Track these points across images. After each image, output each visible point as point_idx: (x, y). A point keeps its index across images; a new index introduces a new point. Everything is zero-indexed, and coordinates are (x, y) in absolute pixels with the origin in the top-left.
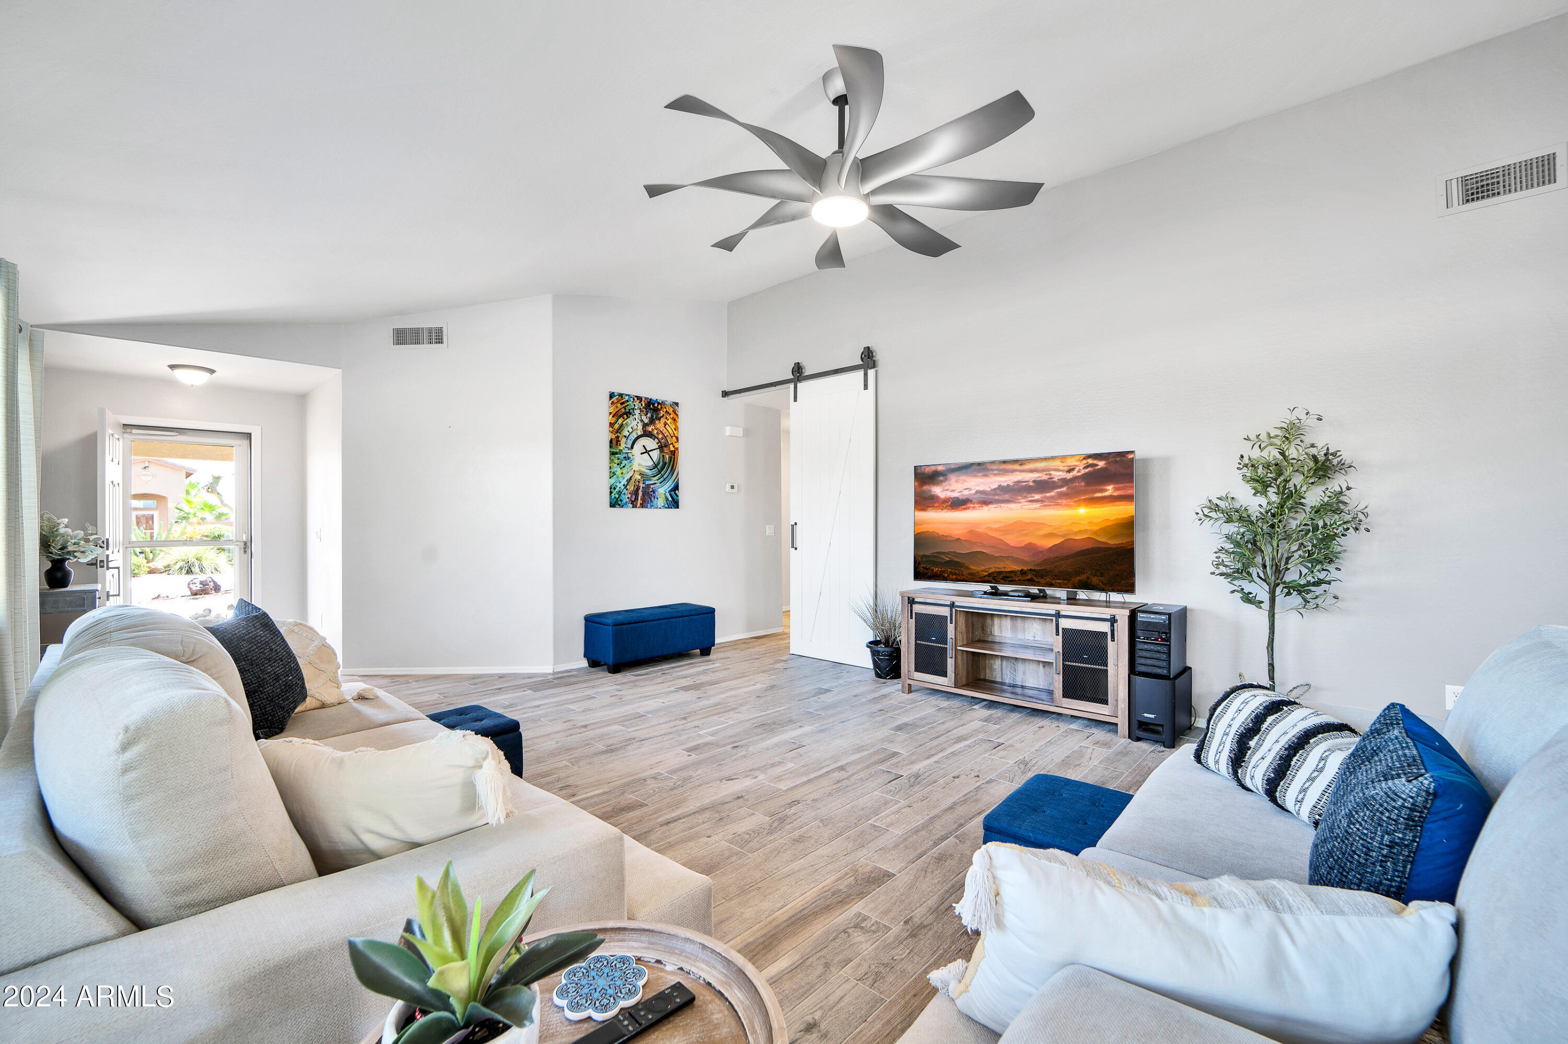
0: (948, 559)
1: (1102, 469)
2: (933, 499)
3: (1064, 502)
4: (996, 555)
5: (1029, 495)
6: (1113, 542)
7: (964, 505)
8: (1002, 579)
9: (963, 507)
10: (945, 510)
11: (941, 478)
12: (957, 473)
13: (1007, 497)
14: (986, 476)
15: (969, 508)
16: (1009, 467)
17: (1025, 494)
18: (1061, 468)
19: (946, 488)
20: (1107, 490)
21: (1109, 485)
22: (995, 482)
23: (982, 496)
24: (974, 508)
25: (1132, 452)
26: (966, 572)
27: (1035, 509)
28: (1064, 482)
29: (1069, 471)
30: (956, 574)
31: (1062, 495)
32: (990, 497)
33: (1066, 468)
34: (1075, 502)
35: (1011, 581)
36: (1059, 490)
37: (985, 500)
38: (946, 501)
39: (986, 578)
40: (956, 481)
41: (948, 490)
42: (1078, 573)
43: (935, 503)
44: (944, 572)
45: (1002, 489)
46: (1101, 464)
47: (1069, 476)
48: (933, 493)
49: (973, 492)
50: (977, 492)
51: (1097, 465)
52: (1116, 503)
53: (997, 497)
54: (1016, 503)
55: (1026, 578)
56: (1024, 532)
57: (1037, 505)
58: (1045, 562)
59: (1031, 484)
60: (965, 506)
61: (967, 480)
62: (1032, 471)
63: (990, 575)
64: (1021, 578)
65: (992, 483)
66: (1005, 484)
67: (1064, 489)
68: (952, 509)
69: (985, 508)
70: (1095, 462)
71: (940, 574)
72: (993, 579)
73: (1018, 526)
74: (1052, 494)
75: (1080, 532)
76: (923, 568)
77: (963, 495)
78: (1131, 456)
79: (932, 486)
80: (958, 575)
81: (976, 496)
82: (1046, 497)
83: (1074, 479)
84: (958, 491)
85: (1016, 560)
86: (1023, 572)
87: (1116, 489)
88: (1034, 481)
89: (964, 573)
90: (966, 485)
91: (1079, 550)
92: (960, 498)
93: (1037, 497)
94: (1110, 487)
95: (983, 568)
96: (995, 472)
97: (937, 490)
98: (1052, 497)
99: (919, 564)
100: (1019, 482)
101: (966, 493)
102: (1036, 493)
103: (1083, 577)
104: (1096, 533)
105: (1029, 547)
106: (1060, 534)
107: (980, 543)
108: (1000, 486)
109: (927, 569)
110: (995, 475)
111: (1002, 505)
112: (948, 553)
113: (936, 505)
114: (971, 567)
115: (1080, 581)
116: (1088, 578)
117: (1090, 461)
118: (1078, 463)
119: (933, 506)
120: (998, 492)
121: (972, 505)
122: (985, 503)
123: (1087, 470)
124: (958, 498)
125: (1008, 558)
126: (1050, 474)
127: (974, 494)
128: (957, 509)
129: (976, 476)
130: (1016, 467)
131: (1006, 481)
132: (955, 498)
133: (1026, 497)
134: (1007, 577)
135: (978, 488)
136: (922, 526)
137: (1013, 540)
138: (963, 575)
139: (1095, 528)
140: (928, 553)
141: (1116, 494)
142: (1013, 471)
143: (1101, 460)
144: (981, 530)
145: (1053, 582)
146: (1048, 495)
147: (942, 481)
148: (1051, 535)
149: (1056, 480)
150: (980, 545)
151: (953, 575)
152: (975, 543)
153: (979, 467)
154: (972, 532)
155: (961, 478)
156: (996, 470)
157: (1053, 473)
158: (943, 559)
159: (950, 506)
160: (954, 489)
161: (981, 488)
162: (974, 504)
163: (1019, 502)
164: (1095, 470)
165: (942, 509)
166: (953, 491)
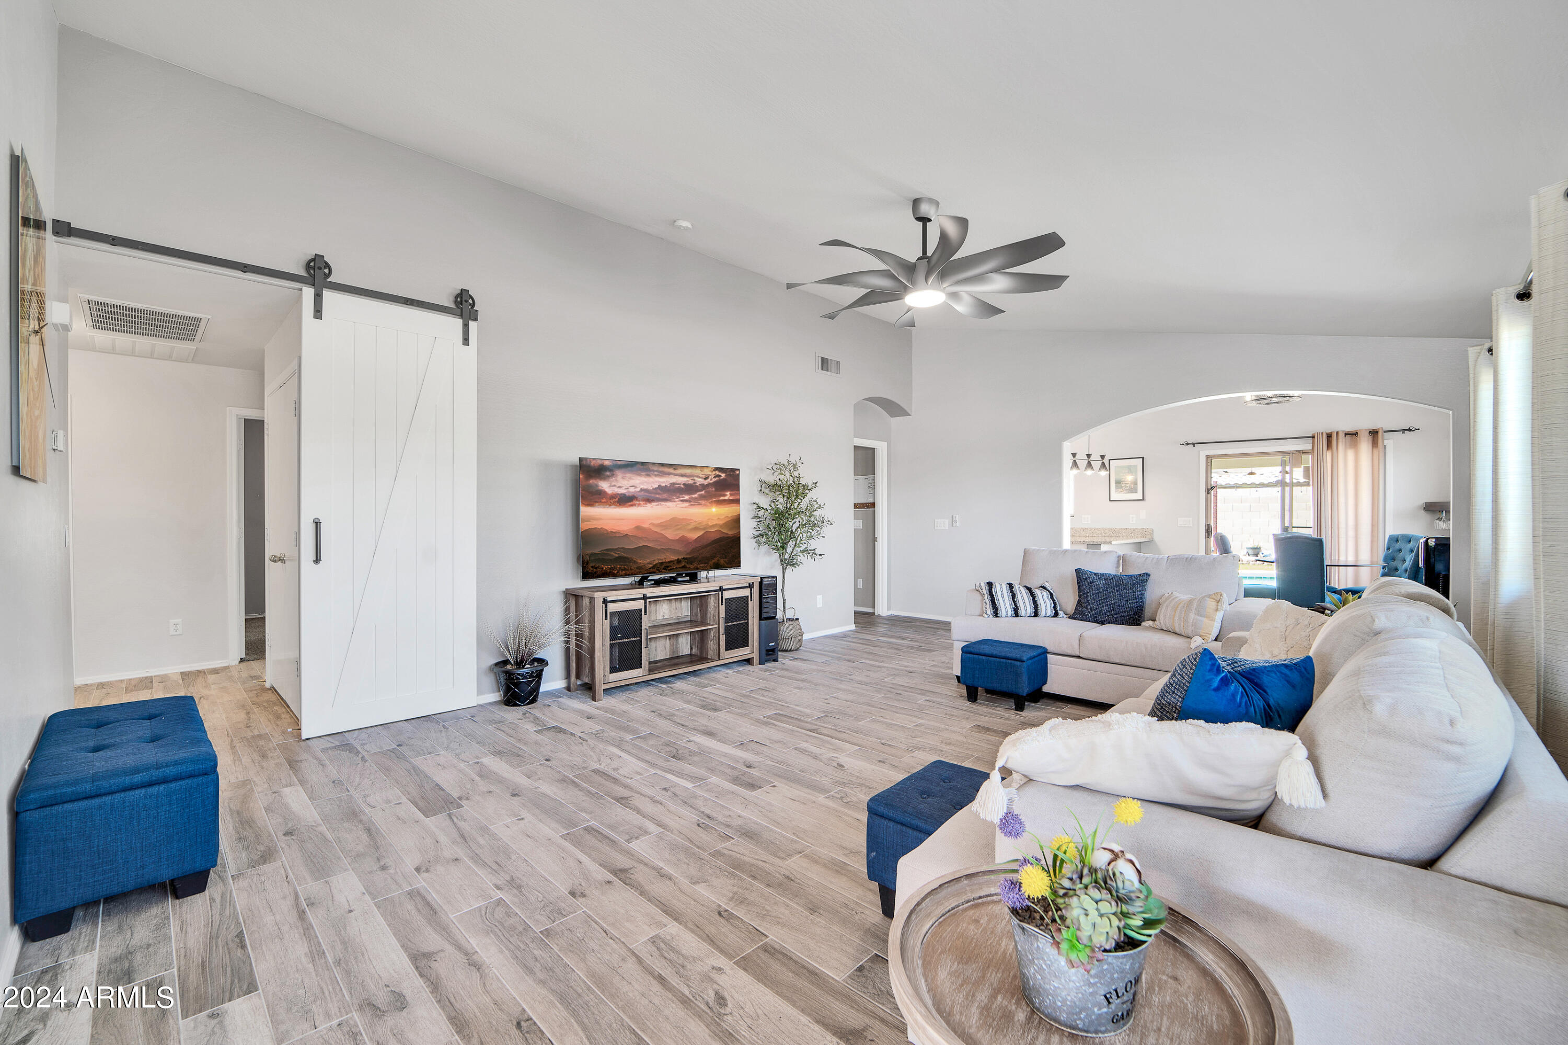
0: (617, 556)
1: (723, 479)
2: (600, 494)
3: (703, 502)
4: (659, 548)
5: (681, 496)
6: (731, 533)
7: (630, 502)
8: (664, 569)
9: (630, 503)
10: (613, 506)
11: (608, 473)
12: (623, 470)
13: (665, 496)
14: (648, 475)
15: (635, 505)
16: (666, 470)
17: (678, 495)
18: (701, 476)
19: (613, 484)
20: (726, 495)
21: (727, 491)
22: (656, 482)
23: (646, 494)
24: (639, 505)
25: (739, 469)
26: (634, 566)
27: (686, 507)
28: (703, 487)
29: (706, 478)
30: (625, 569)
31: (702, 497)
32: (653, 495)
33: (704, 476)
34: (710, 503)
35: (671, 569)
36: (700, 493)
37: (649, 497)
38: (613, 496)
39: (652, 570)
40: (623, 478)
41: (615, 486)
42: (713, 557)
43: (603, 499)
44: (613, 569)
45: (661, 489)
46: (723, 475)
47: (706, 482)
48: (600, 488)
49: (638, 489)
50: (642, 490)
51: (721, 476)
52: (732, 505)
53: (657, 496)
54: (672, 502)
55: (681, 566)
56: (679, 527)
57: (686, 504)
58: (693, 551)
59: (682, 486)
60: (632, 503)
61: (633, 478)
62: (682, 475)
63: (654, 566)
64: (678, 566)
65: (653, 482)
66: (664, 485)
67: (703, 492)
68: (620, 505)
69: (649, 505)
70: (720, 474)
71: (610, 572)
72: (657, 570)
73: (674, 522)
74: (696, 496)
75: (713, 526)
76: (592, 567)
77: (629, 492)
78: (737, 472)
79: (598, 480)
80: (627, 570)
81: (640, 494)
82: (692, 498)
83: (709, 485)
84: (624, 487)
85: (674, 551)
86: (679, 561)
87: (731, 495)
88: (684, 484)
89: (633, 568)
90: (632, 482)
91: (713, 539)
92: (627, 494)
93: (687, 497)
94: (728, 493)
95: (648, 561)
96: (656, 473)
97: (604, 485)
98: (695, 498)
99: (588, 563)
100: (673, 484)
101: (632, 490)
102: (685, 495)
103: (715, 560)
104: (721, 526)
105: (683, 540)
106: (701, 527)
107: (646, 538)
108: (659, 486)
109: (596, 568)
110: (656, 476)
111: (662, 503)
112: (616, 549)
113: (604, 500)
114: (640, 561)
115: (714, 563)
116: (718, 560)
117: (717, 473)
118: (710, 473)
119: (601, 502)
120: (659, 491)
121: (637, 502)
122: (649, 500)
123: (716, 479)
124: (624, 495)
125: (667, 550)
126: (694, 480)
127: (639, 492)
128: (624, 505)
129: (640, 475)
130: (671, 470)
131: (664, 482)
132: (622, 494)
133: (679, 497)
134: (668, 567)
135: (642, 487)
136: (588, 523)
137: (671, 534)
138: (631, 569)
139: (721, 523)
140: (597, 551)
141: (731, 498)
142: (669, 474)
143: (723, 473)
144: (646, 525)
145: (699, 566)
146: (693, 496)
147: (609, 477)
148: (696, 529)
149: (698, 484)
150: (645, 539)
151: (622, 570)
152: (641, 538)
153: (642, 467)
154: (638, 528)
155: (628, 475)
156: (656, 471)
157: (696, 478)
158: (612, 556)
159: (617, 502)
160: (620, 485)
161: (645, 487)
162: (639, 501)
163: (674, 501)
164: (720, 480)
165: (610, 505)
166: (620, 487)
